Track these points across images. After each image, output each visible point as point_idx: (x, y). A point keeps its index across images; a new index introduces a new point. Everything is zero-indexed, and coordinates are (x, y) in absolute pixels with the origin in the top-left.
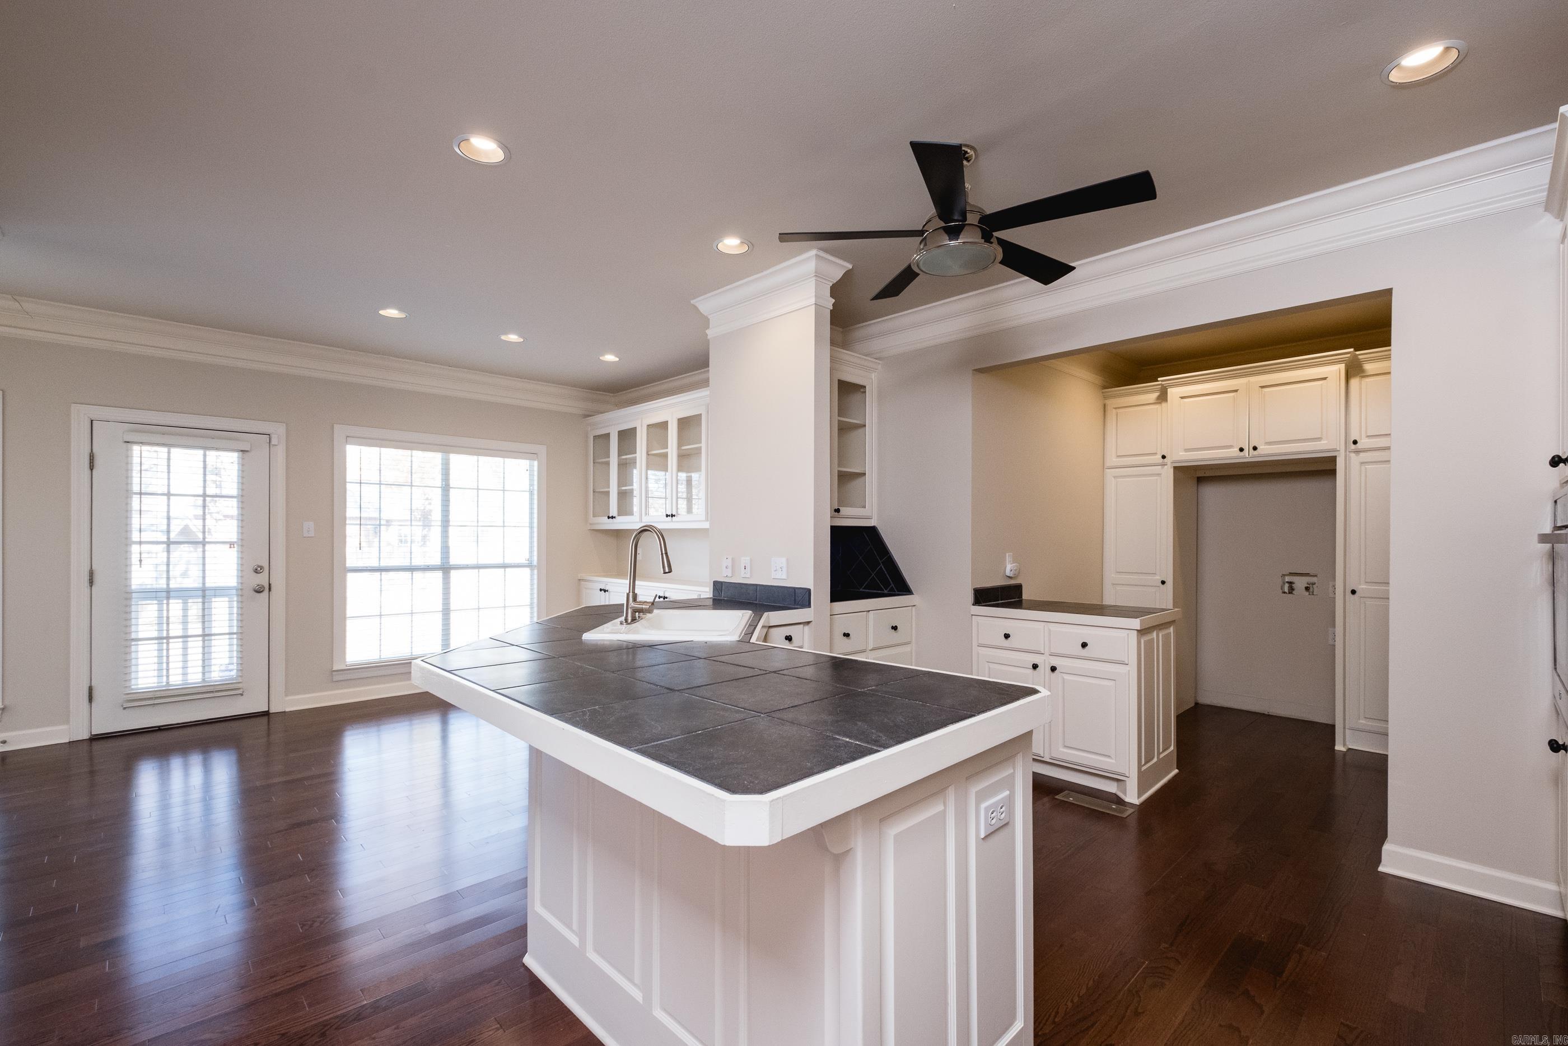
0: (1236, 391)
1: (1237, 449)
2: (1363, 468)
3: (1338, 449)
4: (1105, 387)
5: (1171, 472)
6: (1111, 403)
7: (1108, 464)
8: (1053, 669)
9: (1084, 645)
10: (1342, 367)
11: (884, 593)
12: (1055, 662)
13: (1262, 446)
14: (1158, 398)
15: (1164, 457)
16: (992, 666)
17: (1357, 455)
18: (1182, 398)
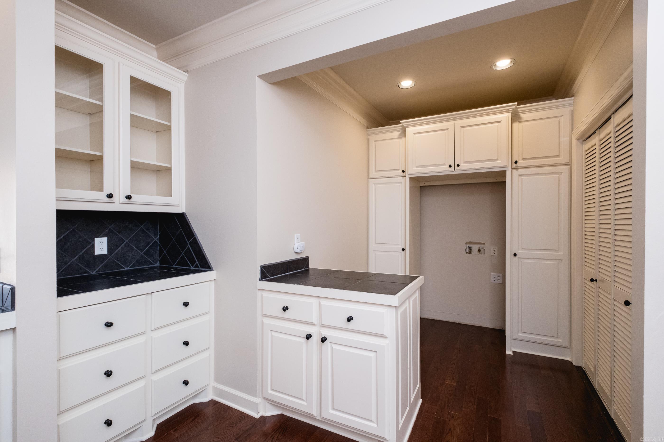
0: (447, 129)
1: (448, 166)
2: (520, 178)
3: (508, 166)
4: (368, 128)
5: (408, 180)
6: (372, 138)
7: (371, 176)
8: (324, 340)
9: (350, 319)
10: (509, 114)
11: (190, 269)
12: (325, 333)
13: (462, 164)
14: (400, 135)
15: (403, 171)
16: (274, 334)
17: (517, 170)
18: (415, 134)
